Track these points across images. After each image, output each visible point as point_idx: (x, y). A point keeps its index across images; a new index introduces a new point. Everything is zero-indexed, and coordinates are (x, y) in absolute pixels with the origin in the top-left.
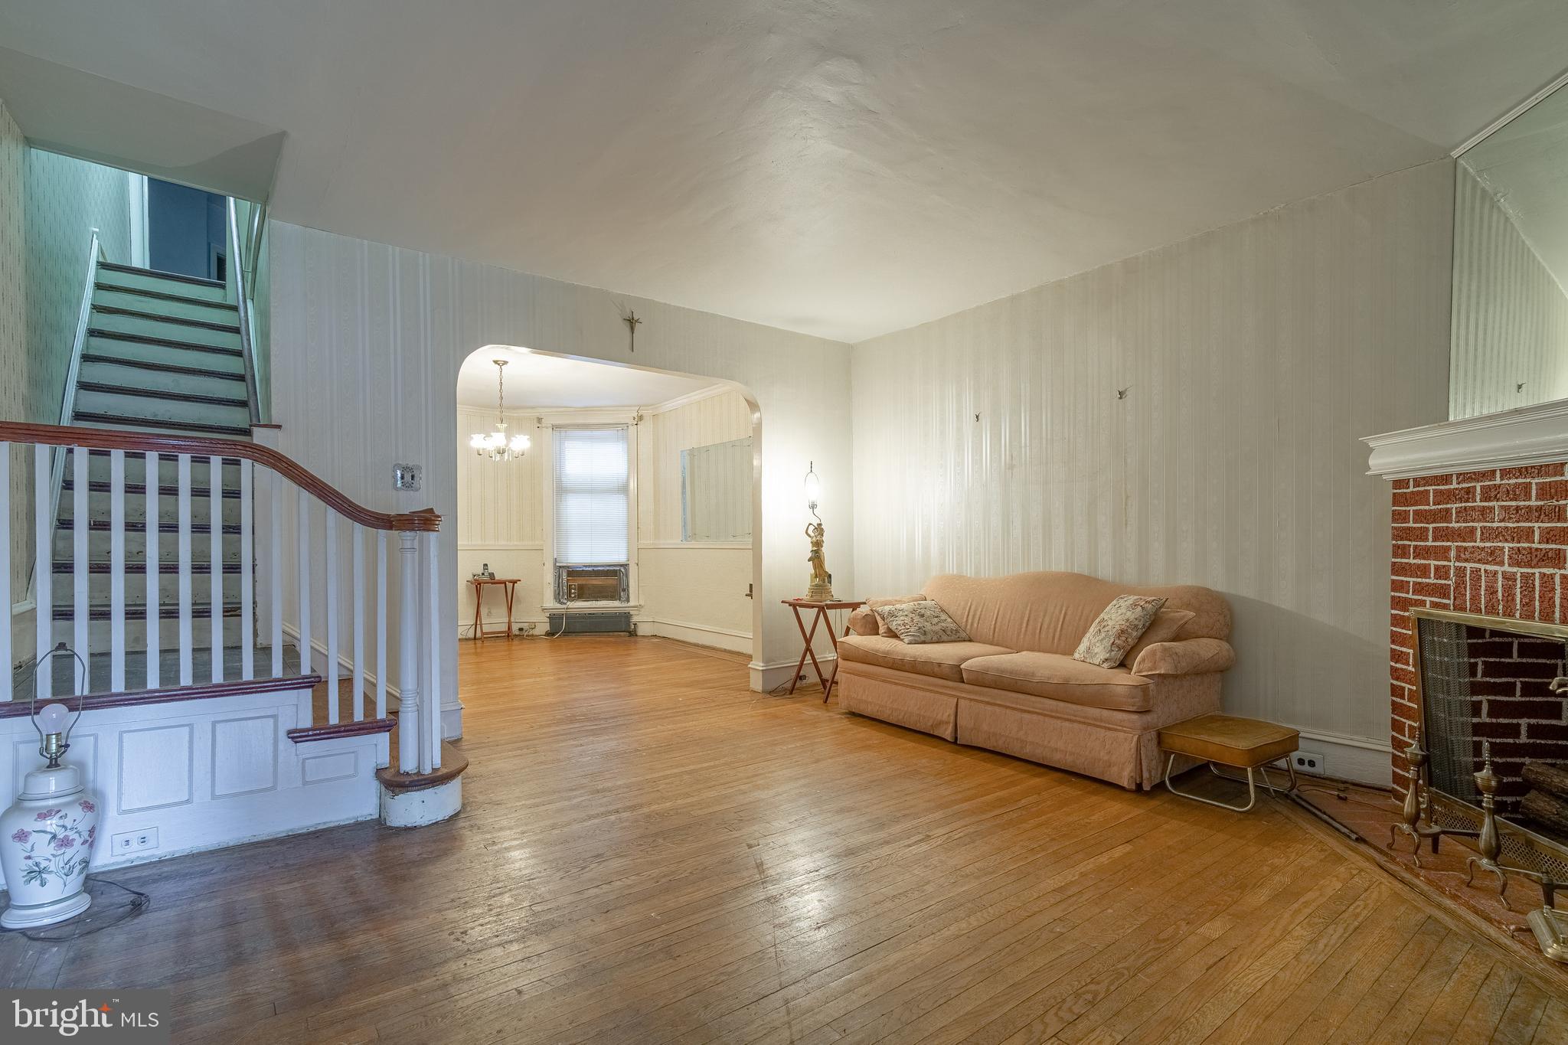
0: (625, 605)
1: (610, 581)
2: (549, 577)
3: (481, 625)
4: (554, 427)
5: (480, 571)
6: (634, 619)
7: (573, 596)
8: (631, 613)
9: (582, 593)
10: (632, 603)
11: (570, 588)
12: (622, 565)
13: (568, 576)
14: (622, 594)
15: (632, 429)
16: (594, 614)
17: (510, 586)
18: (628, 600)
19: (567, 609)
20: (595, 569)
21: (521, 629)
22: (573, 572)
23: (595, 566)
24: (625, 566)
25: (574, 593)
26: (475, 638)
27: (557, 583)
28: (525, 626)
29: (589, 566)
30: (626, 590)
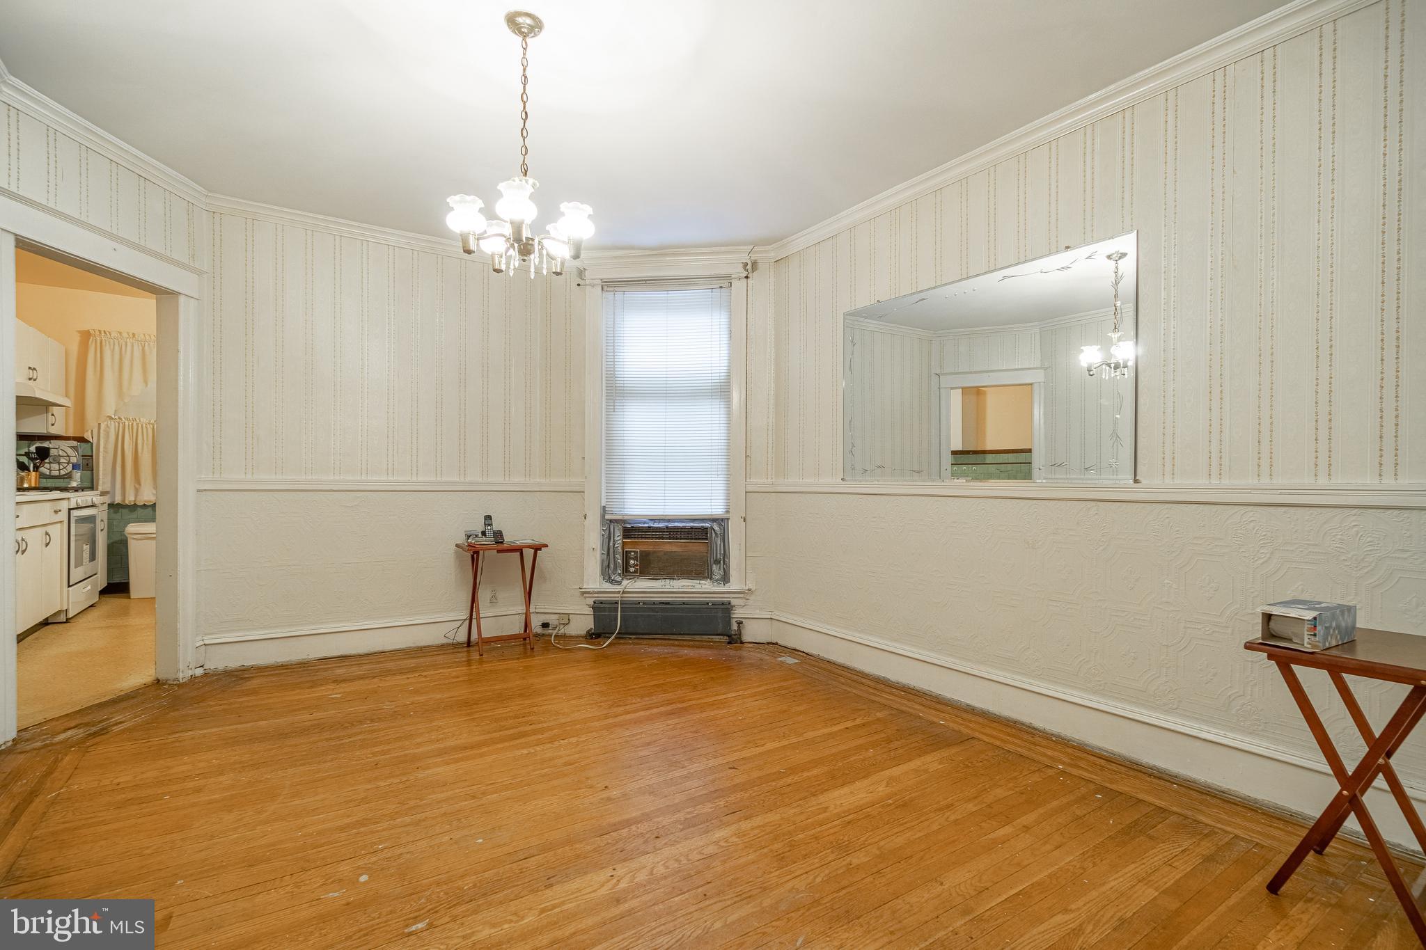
0: (721, 588)
1: (695, 547)
2: (593, 538)
3: (478, 619)
4: (607, 285)
5: (479, 527)
6: (738, 614)
7: (632, 570)
8: (734, 602)
9: (647, 566)
10: (734, 585)
11: (626, 556)
12: (714, 520)
13: (625, 537)
14: (714, 567)
15: (739, 286)
16: (668, 603)
17: (529, 553)
18: (725, 579)
19: (624, 592)
20: (671, 525)
21: (545, 625)
22: (632, 531)
23: (669, 521)
24: (721, 521)
25: (634, 566)
26: (469, 644)
27: (606, 549)
28: (552, 619)
29: (660, 521)
30: (724, 561)
